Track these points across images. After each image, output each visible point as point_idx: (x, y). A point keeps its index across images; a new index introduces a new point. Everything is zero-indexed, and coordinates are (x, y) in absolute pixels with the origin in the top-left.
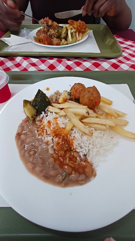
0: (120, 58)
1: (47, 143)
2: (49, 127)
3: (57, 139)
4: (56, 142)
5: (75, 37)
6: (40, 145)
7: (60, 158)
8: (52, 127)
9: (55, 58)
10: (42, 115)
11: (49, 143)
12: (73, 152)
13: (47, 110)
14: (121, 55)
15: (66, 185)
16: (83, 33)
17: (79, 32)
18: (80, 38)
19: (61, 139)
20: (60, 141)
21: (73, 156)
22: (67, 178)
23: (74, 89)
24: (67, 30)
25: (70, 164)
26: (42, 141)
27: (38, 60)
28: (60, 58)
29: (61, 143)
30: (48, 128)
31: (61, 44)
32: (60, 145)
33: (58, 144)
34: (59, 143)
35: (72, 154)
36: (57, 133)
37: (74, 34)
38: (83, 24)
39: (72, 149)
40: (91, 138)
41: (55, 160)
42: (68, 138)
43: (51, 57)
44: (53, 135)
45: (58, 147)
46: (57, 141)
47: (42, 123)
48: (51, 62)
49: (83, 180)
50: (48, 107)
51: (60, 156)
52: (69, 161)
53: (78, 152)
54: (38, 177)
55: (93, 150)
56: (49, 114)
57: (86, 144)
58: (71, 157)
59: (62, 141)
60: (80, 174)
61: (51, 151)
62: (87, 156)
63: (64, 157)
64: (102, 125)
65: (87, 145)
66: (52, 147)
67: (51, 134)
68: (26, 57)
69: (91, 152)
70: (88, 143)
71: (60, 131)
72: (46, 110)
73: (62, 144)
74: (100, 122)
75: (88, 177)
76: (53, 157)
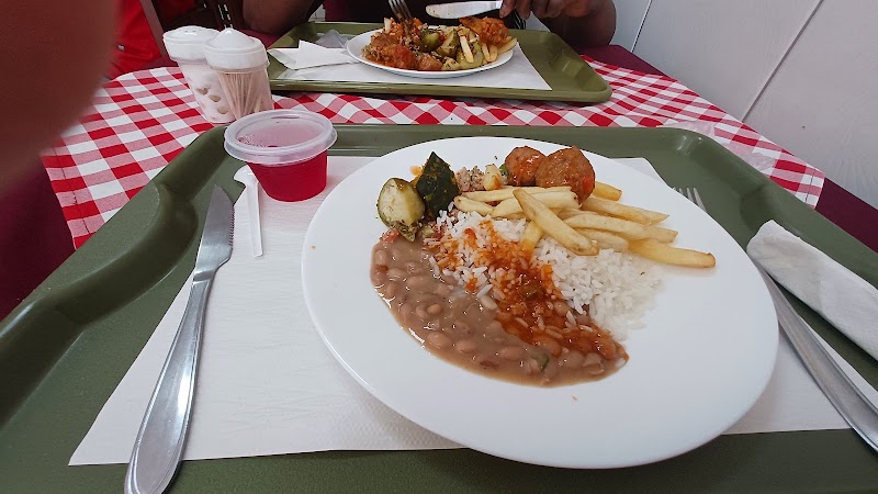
0: (609, 105)
1: (472, 286)
2: (473, 245)
3: (500, 271)
4: (499, 280)
5: (479, 53)
6: (451, 292)
7: (518, 319)
8: (481, 243)
9: (432, 100)
10: (440, 221)
11: (477, 285)
12: (553, 302)
13: (454, 207)
14: (609, 99)
15: (554, 380)
16: (500, 45)
17: (489, 44)
18: (494, 57)
19: (511, 270)
20: (510, 276)
21: (554, 311)
22: (550, 365)
23: (517, 159)
24: (457, 38)
25: (548, 331)
26: (455, 283)
27: (384, 101)
28: (449, 99)
29: (513, 282)
30: (467, 246)
31: (444, 68)
32: (509, 286)
33: (505, 283)
34: (508, 282)
35: (550, 306)
36: (499, 257)
37: (476, 46)
38: (497, 25)
39: (549, 291)
40: (594, 264)
41: (505, 325)
42: (534, 265)
43: (423, 97)
44: (487, 264)
45: (506, 290)
46: (503, 277)
47: (442, 240)
48: (425, 107)
49: (597, 366)
50: (456, 199)
51: (518, 316)
52: (545, 324)
53: (565, 301)
54: (467, 368)
55: (605, 294)
56: (460, 216)
57: (583, 277)
58: (549, 314)
59: (517, 275)
60: (585, 354)
61: (488, 304)
62: (592, 311)
63: (528, 315)
64: (615, 233)
65: (588, 282)
66: (489, 294)
67: (482, 261)
68: (351, 94)
69: (599, 300)
70: (588, 275)
71: (506, 249)
72: (450, 208)
73: (517, 284)
74: (609, 227)
75: (608, 360)
76: (497, 319)
